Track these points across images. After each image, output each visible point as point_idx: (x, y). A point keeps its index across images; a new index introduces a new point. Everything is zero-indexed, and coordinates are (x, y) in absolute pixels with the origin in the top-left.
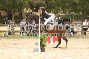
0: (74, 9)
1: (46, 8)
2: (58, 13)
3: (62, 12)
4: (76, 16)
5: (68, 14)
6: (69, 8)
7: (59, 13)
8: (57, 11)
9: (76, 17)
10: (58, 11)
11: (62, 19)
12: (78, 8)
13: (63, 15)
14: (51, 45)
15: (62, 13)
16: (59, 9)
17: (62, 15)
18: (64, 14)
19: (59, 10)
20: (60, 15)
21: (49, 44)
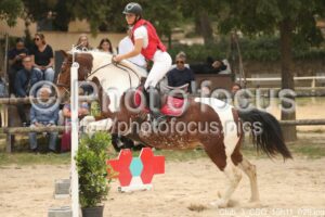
0: (245, 13)
1: (108, 13)
2: (168, 34)
3: (190, 27)
4: (261, 46)
5: (219, 40)
6: (216, 12)
7: (174, 37)
8: (166, 26)
9: (261, 52)
10: (170, 24)
11: (187, 66)
12: (259, 10)
13: (195, 46)
14: (133, 192)
15: (188, 36)
16: (173, 12)
17: (190, 42)
18: (201, 41)
19: (174, 18)
20: (183, 42)
21: (123, 189)
